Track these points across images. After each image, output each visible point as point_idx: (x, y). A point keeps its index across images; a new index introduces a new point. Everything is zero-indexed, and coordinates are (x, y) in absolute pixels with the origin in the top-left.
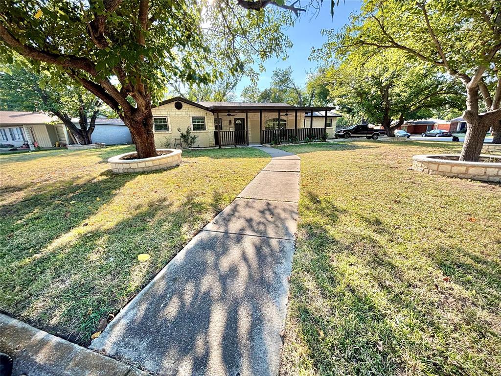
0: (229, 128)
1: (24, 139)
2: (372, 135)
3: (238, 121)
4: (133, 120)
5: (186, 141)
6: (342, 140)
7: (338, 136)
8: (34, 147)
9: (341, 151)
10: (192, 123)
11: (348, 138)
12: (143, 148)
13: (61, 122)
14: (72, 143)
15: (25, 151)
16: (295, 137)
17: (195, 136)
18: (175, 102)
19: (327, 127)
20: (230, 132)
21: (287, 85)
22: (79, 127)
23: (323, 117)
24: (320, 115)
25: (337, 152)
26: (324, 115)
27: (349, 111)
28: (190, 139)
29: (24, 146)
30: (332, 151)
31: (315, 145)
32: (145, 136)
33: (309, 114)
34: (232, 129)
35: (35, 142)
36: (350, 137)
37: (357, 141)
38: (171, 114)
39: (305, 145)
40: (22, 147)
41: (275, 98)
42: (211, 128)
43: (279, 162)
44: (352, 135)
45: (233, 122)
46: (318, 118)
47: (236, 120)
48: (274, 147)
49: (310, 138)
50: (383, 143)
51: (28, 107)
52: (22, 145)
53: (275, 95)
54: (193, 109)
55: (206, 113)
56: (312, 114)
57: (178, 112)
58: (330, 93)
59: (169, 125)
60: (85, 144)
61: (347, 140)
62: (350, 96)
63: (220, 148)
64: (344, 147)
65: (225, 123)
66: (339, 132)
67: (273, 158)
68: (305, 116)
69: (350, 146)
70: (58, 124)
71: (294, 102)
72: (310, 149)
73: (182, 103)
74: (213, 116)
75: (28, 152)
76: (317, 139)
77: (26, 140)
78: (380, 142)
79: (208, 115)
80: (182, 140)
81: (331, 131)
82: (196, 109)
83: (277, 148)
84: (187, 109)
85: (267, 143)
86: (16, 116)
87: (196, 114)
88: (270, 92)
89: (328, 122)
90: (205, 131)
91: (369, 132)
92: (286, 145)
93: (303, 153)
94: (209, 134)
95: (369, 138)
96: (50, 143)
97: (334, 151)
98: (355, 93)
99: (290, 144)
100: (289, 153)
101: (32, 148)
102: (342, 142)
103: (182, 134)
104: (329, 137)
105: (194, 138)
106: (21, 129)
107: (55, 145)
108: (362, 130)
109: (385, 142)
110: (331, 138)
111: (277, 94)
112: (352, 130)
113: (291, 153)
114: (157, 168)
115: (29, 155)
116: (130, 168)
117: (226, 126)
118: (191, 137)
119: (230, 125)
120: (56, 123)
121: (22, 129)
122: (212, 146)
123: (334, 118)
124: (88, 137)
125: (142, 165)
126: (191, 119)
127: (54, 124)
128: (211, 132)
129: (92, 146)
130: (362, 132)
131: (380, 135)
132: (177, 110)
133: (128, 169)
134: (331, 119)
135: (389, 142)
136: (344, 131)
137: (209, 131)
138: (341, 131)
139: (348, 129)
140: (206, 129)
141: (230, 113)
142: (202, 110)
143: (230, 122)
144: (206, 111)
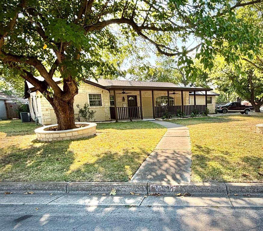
0: (122, 104)
2: (244, 110)
3: (130, 98)
6: (221, 114)
7: (217, 112)
9: (218, 123)
10: (89, 100)
11: (226, 113)
12: (65, 121)
16: (182, 113)
17: (92, 111)
19: (208, 104)
20: (124, 108)
21: (172, 65)
23: (204, 95)
24: (202, 94)
25: (215, 124)
26: (205, 94)
27: (225, 90)
28: (88, 114)
30: (211, 124)
31: (199, 119)
32: (68, 112)
33: (193, 93)
34: (125, 105)
36: (227, 112)
37: (232, 116)
39: (191, 119)
41: (161, 76)
42: (107, 104)
43: (173, 131)
44: (229, 111)
45: (126, 99)
46: (201, 96)
47: (128, 97)
48: (166, 121)
49: (194, 114)
50: (251, 117)
53: (161, 74)
54: (90, 87)
55: (102, 91)
56: (195, 93)
58: (209, 76)
61: (224, 114)
62: (224, 79)
63: (117, 122)
64: (220, 120)
65: (119, 100)
66: (218, 108)
67: (168, 129)
68: (189, 95)
69: (226, 120)
71: (178, 80)
72: (196, 122)
74: (109, 94)
76: (201, 114)
78: (250, 116)
79: (104, 92)
80: (80, 115)
81: (211, 107)
82: (93, 87)
83: (169, 121)
84: (84, 87)
85: (159, 117)
87: (93, 91)
88: (156, 70)
89: (208, 99)
90: (101, 107)
91: (242, 108)
92: (175, 119)
93: (191, 125)
94: (105, 109)
95: (242, 113)
97: (213, 123)
98: (227, 77)
99: (179, 118)
100: (179, 125)
102: (220, 116)
103: (80, 110)
104: (210, 112)
105: (92, 113)
108: (236, 107)
109: (253, 116)
110: (212, 113)
111: (163, 73)
112: (229, 106)
113: (180, 125)
114: (81, 136)
116: (60, 137)
117: (120, 103)
118: (89, 112)
119: (123, 101)
122: (108, 120)
123: (214, 96)
125: (69, 134)
126: (88, 96)
130: (237, 108)
131: (251, 110)
133: (57, 138)
134: (211, 97)
135: (256, 116)
136: (222, 107)
137: (105, 107)
138: (220, 107)
139: (225, 105)
140: (103, 105)
141: (124, 91)
142: (98, 88)
143: (124, 99)
144: (102, 89)
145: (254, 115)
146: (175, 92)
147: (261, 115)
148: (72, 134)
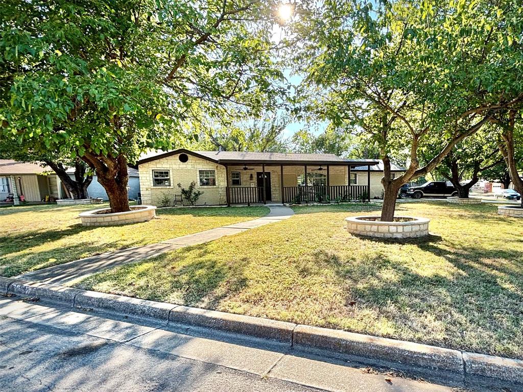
0: (249, 182)
1: (9, 191)
2: (451, 194)
3: (261, 175)
4: (105, 178)
5: (188, 198)
8: (18, 201)
10: (198, 178)
11: (420, 198)
13: (54, 172)
14: (65, 197)
15: (8, 205)
17: (199, 192)
18: (179, 155)
20: (250, 188)
22: (73, 179)
28: (193, 195)
29: (8, 200)
32: (117, 192)
35: (22, 194)
36: (422, 197)
38: (174, 167)
40: (5, 200)
42: (222, 184)
44: (424, 194)
45: (255, 176)
46: (375, 173)
47: (259, 174)
51: (19, 156)
52: (6, 198)
54: (201, 161)
55: (217, 167)
57: (183, 165)
59: (171, 179)
60: (78, 199)
63: (229, 206)
65: (245, 178)
70: (51, 174)
73: (188, 155)
74: (225, 170)
75: (11, 206)
77: (11, 192)
80: (183, 196)
82: (205, 161)
84: (194, 161)
86: (4, 165)
87: (204, 167)
90: (214, 187)
94: (220, 190)
96: (39, 196)
99: (315, 204)
101: (16, 202)
103: (183, 190)
104: (372, 196)
105: (198, 195)
106: (7, 180)
107: (45, 199)
112: (425, 188)
115: (11, 209)
117: (246, 181)
118: (195, 193)
119: (250, 180)
120: (49, 173)
121: (9, 179)
122: (223, 203)
123: (398, 173)
124: (82, 191)
126: (198, 173)
127: (46, 174)
128: (221, 188)
129: (86, 202)
132: (182, 163)
136: (415, 189)
137: (220, 187)
138: (411, 189)
139: (421, 187)
140: (217, 185)
141: (246, 167)
142: (212, 164)
143: (251, 176)
144: (216, 165)
145: (455, 202)
146: (322, 167)
147: (467, 203)
148: (111, 219)
